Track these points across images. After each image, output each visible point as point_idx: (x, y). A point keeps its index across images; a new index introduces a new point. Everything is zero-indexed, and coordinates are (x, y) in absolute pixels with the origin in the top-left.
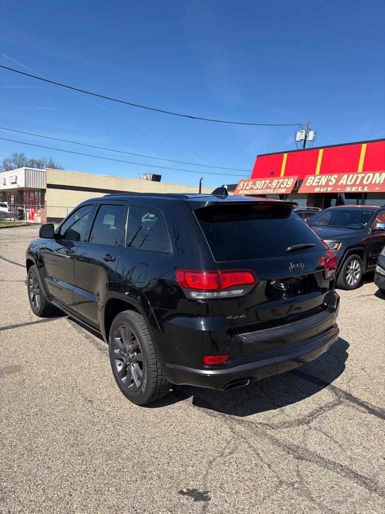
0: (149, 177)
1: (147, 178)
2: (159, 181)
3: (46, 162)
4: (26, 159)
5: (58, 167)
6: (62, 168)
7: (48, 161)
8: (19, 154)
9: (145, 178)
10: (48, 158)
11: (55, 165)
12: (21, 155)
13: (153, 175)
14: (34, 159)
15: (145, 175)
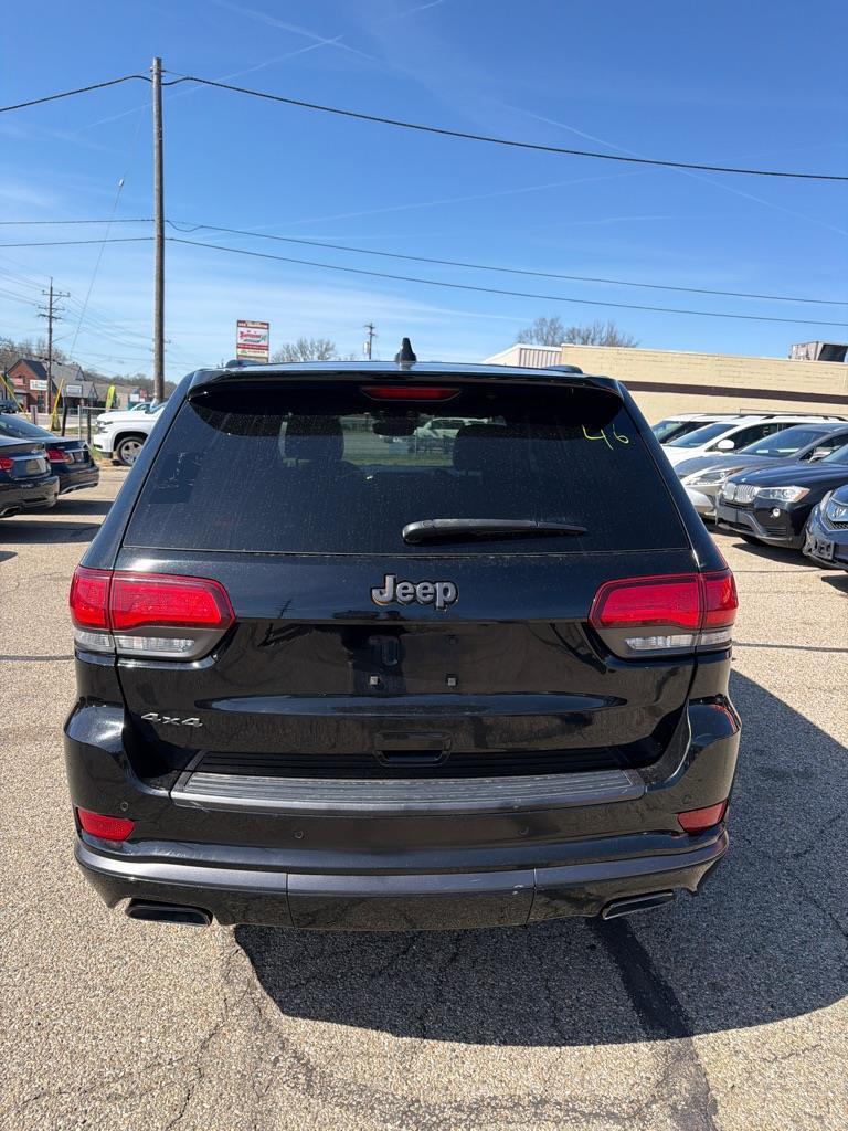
0: (812, 351)
1: (807, 355)
2: (842, 360)
3: (601, 332)
4: (562, 328)
5: (626, 341)
6: (634, 342)
7: (605, 330)
8: (548, 320)
9: (802, 353)
10: (607, 326)
11: (620, 337)
12: (552, 321)
13: (825, 346)
14: (577, 327)
15: (803, 346)
